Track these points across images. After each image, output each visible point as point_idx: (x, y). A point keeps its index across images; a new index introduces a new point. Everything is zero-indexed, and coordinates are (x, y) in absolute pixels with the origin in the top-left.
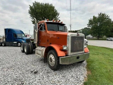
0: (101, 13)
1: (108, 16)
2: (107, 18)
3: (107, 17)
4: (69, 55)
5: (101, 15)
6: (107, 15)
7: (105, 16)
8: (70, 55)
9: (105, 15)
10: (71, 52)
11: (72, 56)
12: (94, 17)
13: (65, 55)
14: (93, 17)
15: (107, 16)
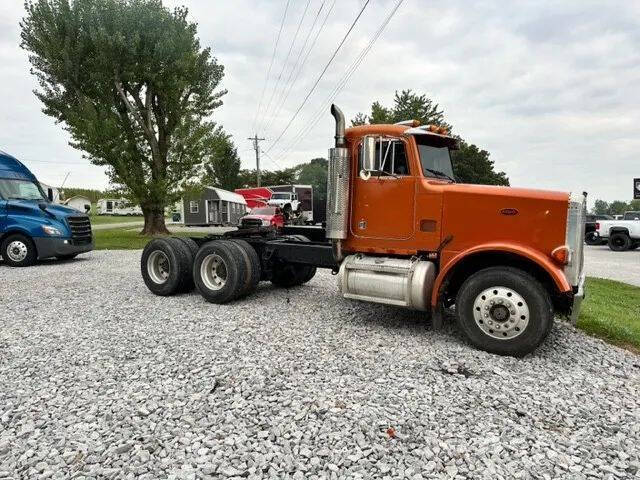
0: (410, 94)
1: (438, 111)
2: (431, 119)
3: (431, 115)
5: (409, 101)
6: (433, 105)
7: (426, 109)
9: (426, 104)
12: (376, 107)
14: (372, 111)
15: (435, 109)
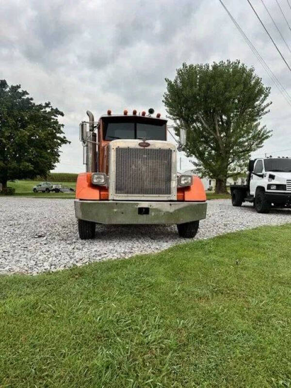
4: (110, 199)
8: (114, 200)
10: (116, 193)
11: (117, 204)
13: (99, 199)
